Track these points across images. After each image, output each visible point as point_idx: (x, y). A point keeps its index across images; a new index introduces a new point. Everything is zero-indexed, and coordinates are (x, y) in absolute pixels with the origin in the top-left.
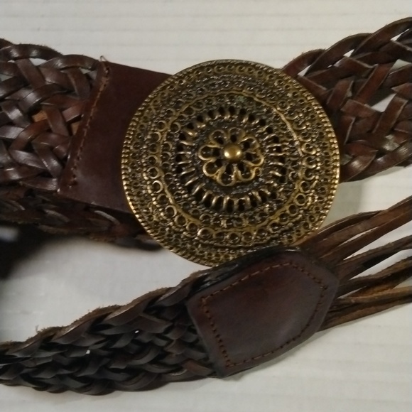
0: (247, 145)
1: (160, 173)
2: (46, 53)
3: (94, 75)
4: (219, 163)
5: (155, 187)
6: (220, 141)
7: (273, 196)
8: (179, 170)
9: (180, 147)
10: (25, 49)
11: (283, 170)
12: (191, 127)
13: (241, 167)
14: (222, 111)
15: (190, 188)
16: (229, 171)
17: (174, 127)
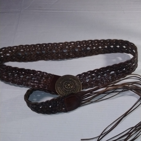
0: (71, 84)
1: (60, 87)
2: (46, 73)
3: (52, 76)
4: (67, 86)
5: (59, 89)
6: (67, 84)
7: (74, 90)
8: (62, 87)
9: (63, 84)
10: (44, 73)
11: (75, 87)
12: (64, 82)
13: (70, 87)
14: (68, 81)
15: (64, 89)
16: (68, 87)
17: (62, 82)
